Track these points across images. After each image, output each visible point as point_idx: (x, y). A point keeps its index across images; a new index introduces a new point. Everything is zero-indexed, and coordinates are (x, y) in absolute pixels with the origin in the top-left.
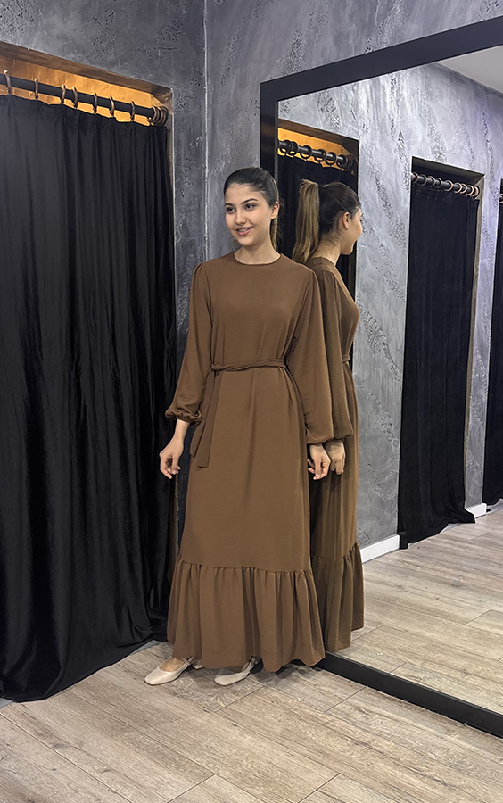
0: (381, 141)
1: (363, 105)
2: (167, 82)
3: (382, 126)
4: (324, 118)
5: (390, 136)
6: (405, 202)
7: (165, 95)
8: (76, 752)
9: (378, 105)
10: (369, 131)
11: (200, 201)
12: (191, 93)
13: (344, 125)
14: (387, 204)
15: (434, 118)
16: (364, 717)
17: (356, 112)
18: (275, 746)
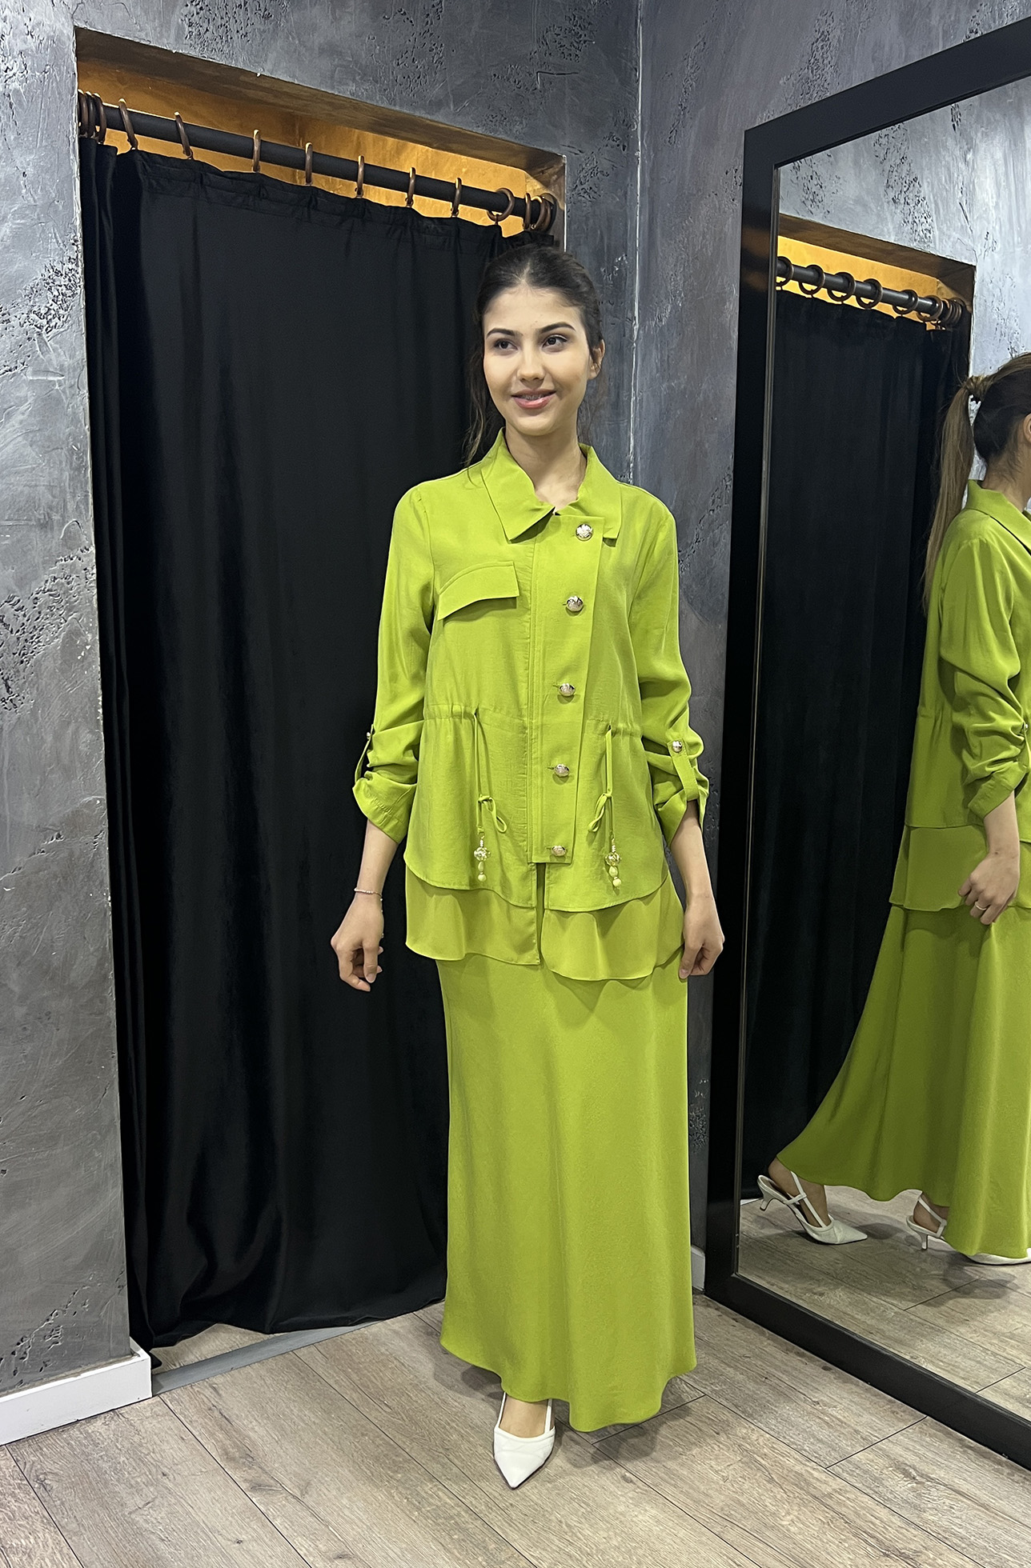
0: (1024, 268)
1: (987, 190)
3: (1027, 238)
4: (899, 217)
7: (551, 171)
8: (291, 1507)
9: (1020, 193)
10: (999, 247)
11: (619, 387)
12: (605, 165)
13: (942, 232)
16: (913, 1490)
17: (971, 205)
18: (704, 1539)
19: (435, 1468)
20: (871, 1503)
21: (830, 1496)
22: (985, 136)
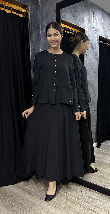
0: (91, 30)
1: (86, 19)
2: (28, 4)
3: (91, 26)
4: (75, 21)
5: (93, 30)
6: (98, 48)
7: (27, 8)
9: (90, 20)
10: (87, 27)
11: (38, 41)
12: (35, 8)
13: (80, 24)
14: (93, 48)
15: (105, 25)
17: (84, 21)
18: (62, 212)
21: (79, 203)
22: (85, 11)
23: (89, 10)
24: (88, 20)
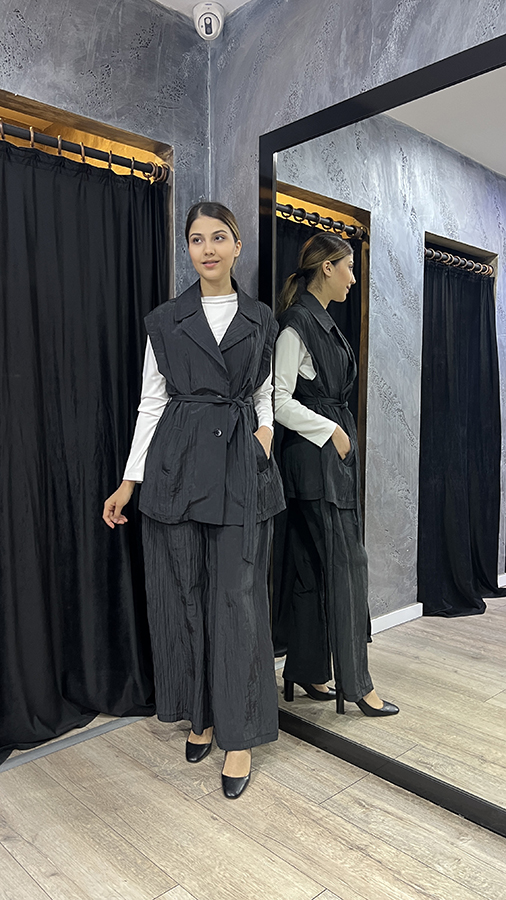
0: (392, 214)
1: (375, 180)
2: (167, 139)
3: (394, 200)
4: (334, 187)
5: (401, 212)
6: (419, 274)
7: (166, 153)
8: (26, 849)
9: (389, 180)
10: (381, 204)
12: (194, 152)
13: (355, 195)
14: (400, 275)
15: (446, 197)
16: (364, 812)
17: (367, 184)
18: (255, 848)
19: (109, 820)
20: (343, 822)
21: (321, 819)
22: (372, 153)
23: (386, 148)
24: (382, 180)
